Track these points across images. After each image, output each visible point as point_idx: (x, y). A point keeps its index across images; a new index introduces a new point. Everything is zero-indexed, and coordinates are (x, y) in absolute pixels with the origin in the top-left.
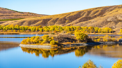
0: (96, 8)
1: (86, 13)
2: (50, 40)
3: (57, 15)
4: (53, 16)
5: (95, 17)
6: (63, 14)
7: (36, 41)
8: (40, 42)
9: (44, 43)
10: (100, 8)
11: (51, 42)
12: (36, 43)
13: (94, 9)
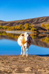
0: (43, 17)
1: (37, 20)
2: (30, 27)
3: (19, 21)
4: (17, 21)
5: (42, 22)
6: (22, 20)
7: (19, 29)
8: (22, 29)
9: (26, 30)
10: (45, 17)
11: (31, 29)
12: (19, 30)
13: (41, 18)
